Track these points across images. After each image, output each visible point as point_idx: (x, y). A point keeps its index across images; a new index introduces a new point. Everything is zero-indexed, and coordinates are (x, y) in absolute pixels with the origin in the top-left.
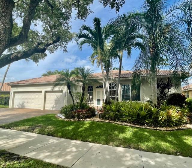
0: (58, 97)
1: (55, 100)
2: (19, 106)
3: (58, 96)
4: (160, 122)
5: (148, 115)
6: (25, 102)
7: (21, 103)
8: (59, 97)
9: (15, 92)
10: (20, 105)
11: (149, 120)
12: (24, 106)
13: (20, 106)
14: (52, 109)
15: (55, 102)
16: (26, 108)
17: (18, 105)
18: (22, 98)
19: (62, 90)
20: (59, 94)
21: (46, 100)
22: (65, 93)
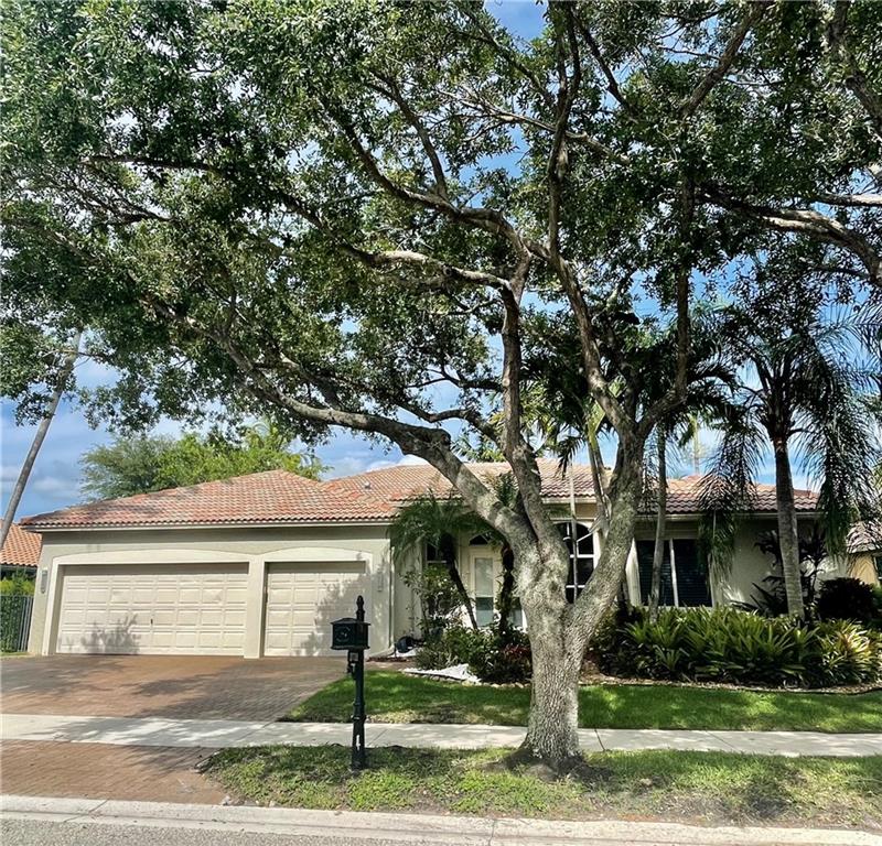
0: (335, 594)
1: (320, 609)
2: (94, 644)
3: (337, 588)
4: (827, 671)
5: (791, 652)
6: (133, 622)
7: (109, 628)
8: (341, 594)
9: (65, 570)
10: (104, 636)
11: (795, 667)
12: (128, 643)
13: (101, 642)
14: (303, 653)
15: (320, 617)
16: (142, 651)
17: (89, 639)
18: (115, 598)
19: (365, 557)
20: (342, 579)
21: (269, 605)
22: (379, 573)
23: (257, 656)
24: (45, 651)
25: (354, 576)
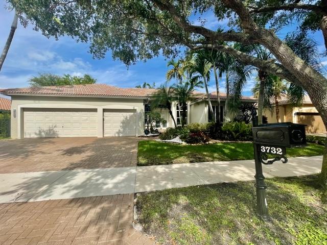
0: (126, 118)
1: (122, 123)
2: (40, 134)
6: (55, 127)
7: (46, 128)
8: (128, 119)
9: (24, 109)
10: (44, 131)
12: (54, 133)
13: (43, 133)
14: (117, 135)
15: (122, 125)
16: (60, 136)
17: (38, 132)
19: (136, 108)
20: (128, 114)
21: (104, 122)
22: (140, 113)
23: (102, 137)
24: (19, 137)
25: (132, 114)
